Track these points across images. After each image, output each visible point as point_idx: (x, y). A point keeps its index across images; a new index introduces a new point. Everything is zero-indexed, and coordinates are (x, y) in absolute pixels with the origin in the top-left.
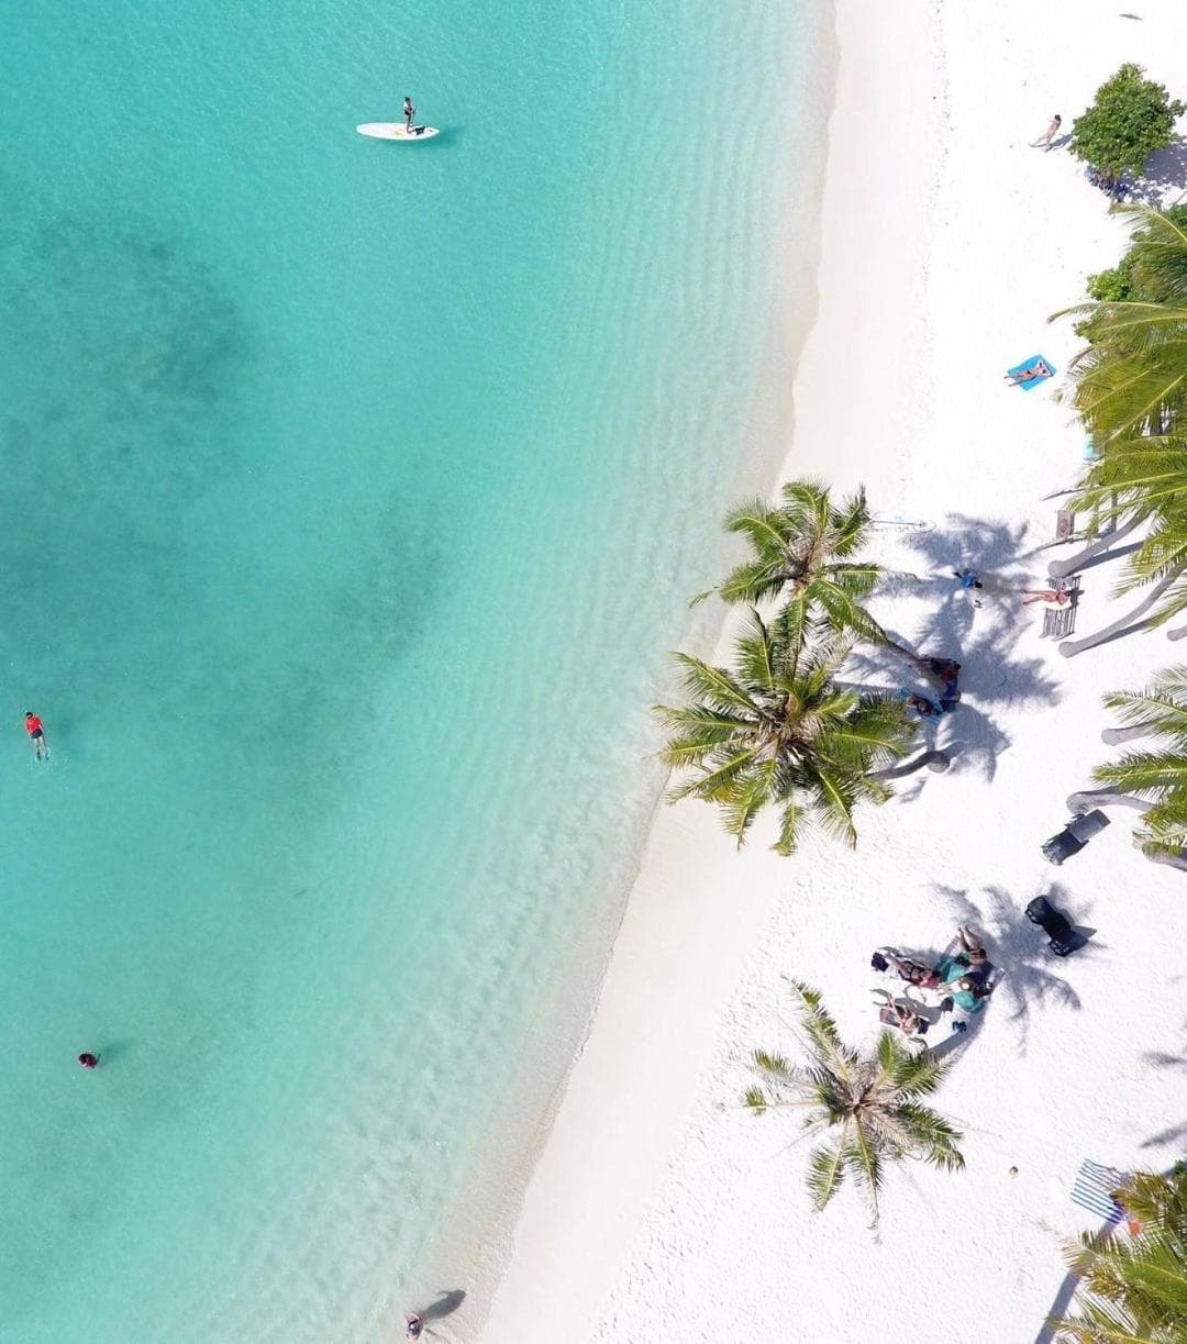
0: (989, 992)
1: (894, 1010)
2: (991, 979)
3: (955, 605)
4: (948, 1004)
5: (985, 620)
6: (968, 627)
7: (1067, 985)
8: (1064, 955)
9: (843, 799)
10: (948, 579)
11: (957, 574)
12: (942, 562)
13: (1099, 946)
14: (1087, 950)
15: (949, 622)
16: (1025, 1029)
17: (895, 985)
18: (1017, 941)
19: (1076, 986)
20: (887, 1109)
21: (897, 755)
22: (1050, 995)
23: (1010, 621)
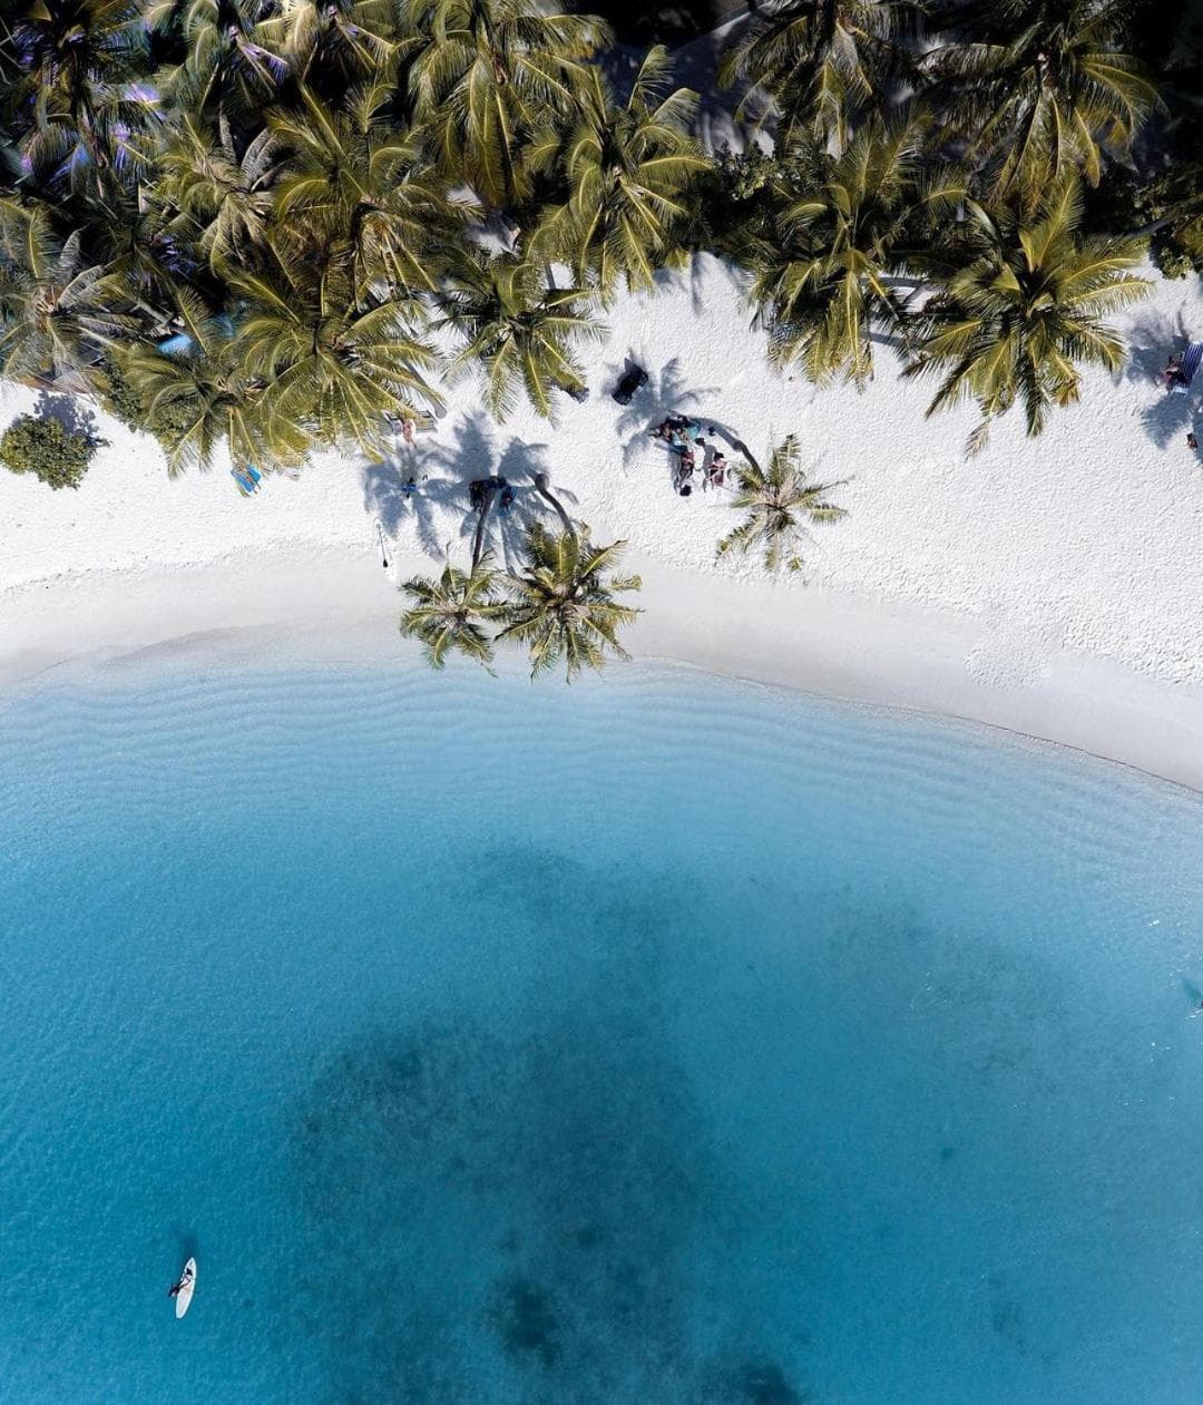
0: (685, 418)
1: (713, 476)
2: (676, 418)
3: (431, 494)
4: (700, 442)
5: (437, 472)
6: (444, 481)
7: (663, 369)
8: (647, 376)
9: (599, 555)
10: (414, 501)
11: (408, 496)
12: (403, 508)
13: (632, 355)
14: (638, 362)
15: (443, 495)
16: (702, 391)
17: (698, 477)
18: (647, 406)
19: (664, 363)
20: (777, 493)
21: (544, 510)
22: (674, 379)
23: (434, 456)
